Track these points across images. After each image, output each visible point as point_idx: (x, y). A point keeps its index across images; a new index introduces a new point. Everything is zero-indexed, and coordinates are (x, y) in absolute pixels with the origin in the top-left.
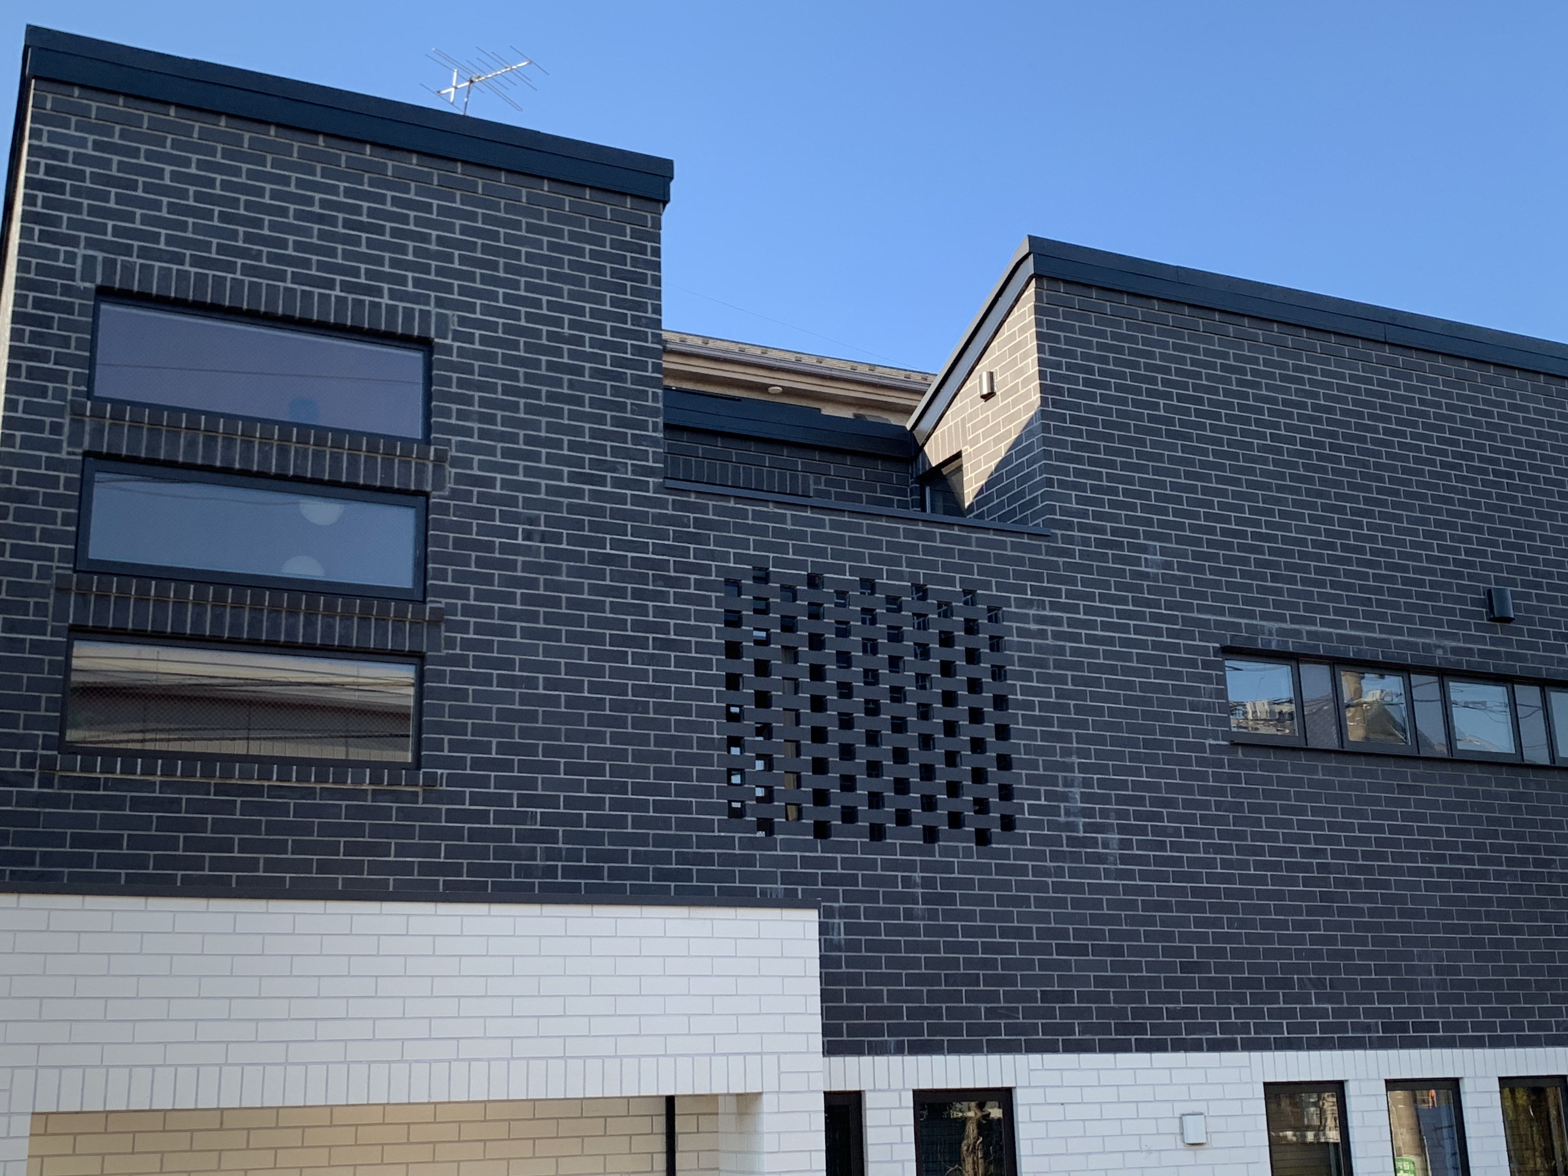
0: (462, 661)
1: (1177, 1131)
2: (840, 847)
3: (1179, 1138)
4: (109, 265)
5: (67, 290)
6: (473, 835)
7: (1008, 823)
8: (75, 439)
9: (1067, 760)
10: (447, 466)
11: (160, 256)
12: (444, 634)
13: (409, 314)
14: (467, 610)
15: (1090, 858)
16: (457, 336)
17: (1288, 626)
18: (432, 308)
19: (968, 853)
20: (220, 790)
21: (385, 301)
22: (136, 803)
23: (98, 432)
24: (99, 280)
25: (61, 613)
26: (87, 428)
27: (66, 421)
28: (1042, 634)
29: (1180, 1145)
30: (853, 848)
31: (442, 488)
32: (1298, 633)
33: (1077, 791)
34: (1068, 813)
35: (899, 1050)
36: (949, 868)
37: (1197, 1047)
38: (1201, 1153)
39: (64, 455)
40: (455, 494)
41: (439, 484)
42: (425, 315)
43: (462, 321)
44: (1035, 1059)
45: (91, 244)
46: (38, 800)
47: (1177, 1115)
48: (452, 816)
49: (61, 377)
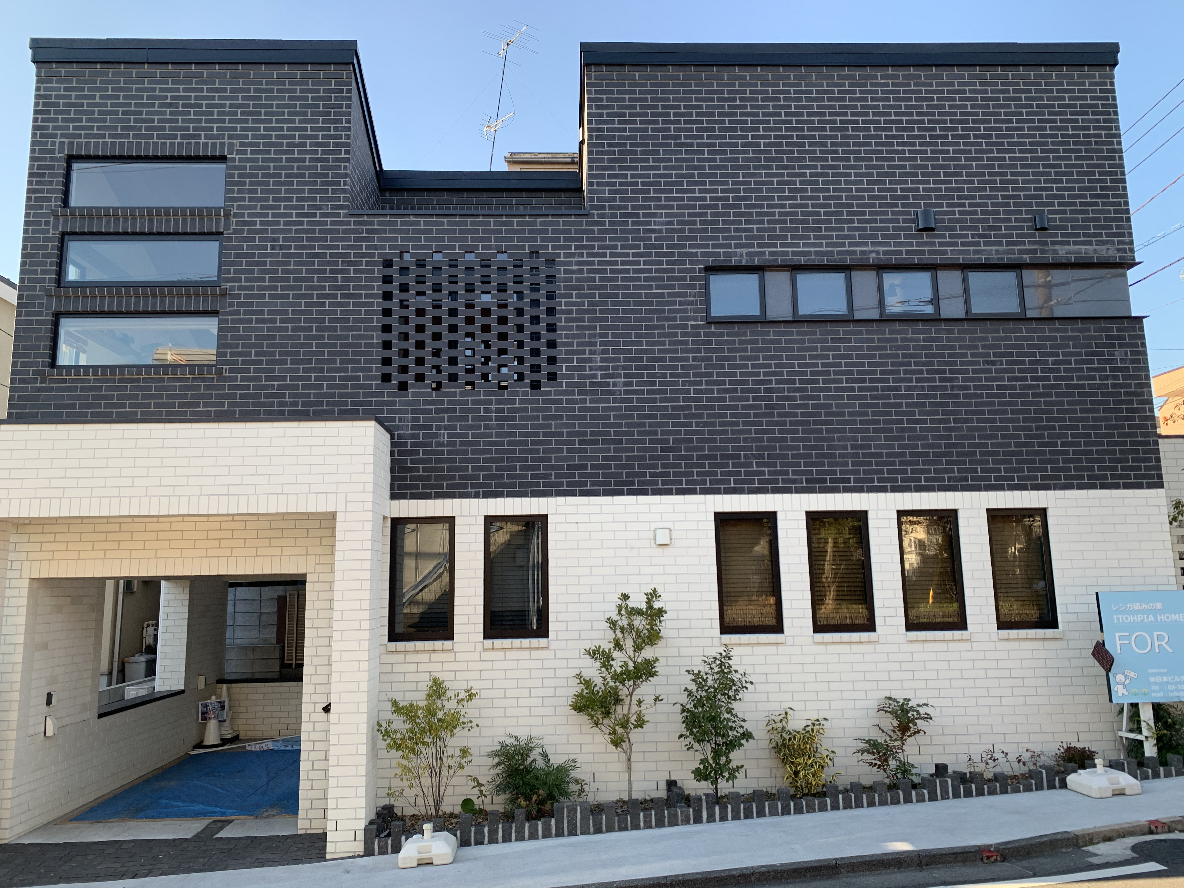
0: (237, 313)
1: (652, 537)
2: (447, 394)
3: (652, 541)
4: (71, 144)
5: (52, 159)
6: (242, 396)
7: (552, 377)
8: (55, 228)
9: (593, 340)
10: (231, 217)
11: (95, 136)
12: (228, 300)
13: (214, 145)
14: (240, 288)
15: (603, 393)
16: (238, 152)
17: (756, 250)
18: (226, 141)
19: (525, 393)
20: (120, 381)
21: (203, 140)
22: (83, 389)
23: (65, 222)
24: (66, 152)
25: (49, 307)
26: (61, 221)
27: (52, 219)
28: (581, 271)
29: (653, 545)
30: (454, 394)
31: (229, 229)
32: (764, 253)
33: (598, 357)
34: (591, 369)
35: (477, 496)
36: (513, 402)
37: (669, 492)
38: (667, 550)
39: (50, 235)
40: (235, 231)
41: (227, 227)
42: (222, 144)
43: (242, 144)
44: (561, 500)
45: (62, 136)
46: (39, 389)
47: (652, 529)
48: (231, 387)
49: (49, 199)
